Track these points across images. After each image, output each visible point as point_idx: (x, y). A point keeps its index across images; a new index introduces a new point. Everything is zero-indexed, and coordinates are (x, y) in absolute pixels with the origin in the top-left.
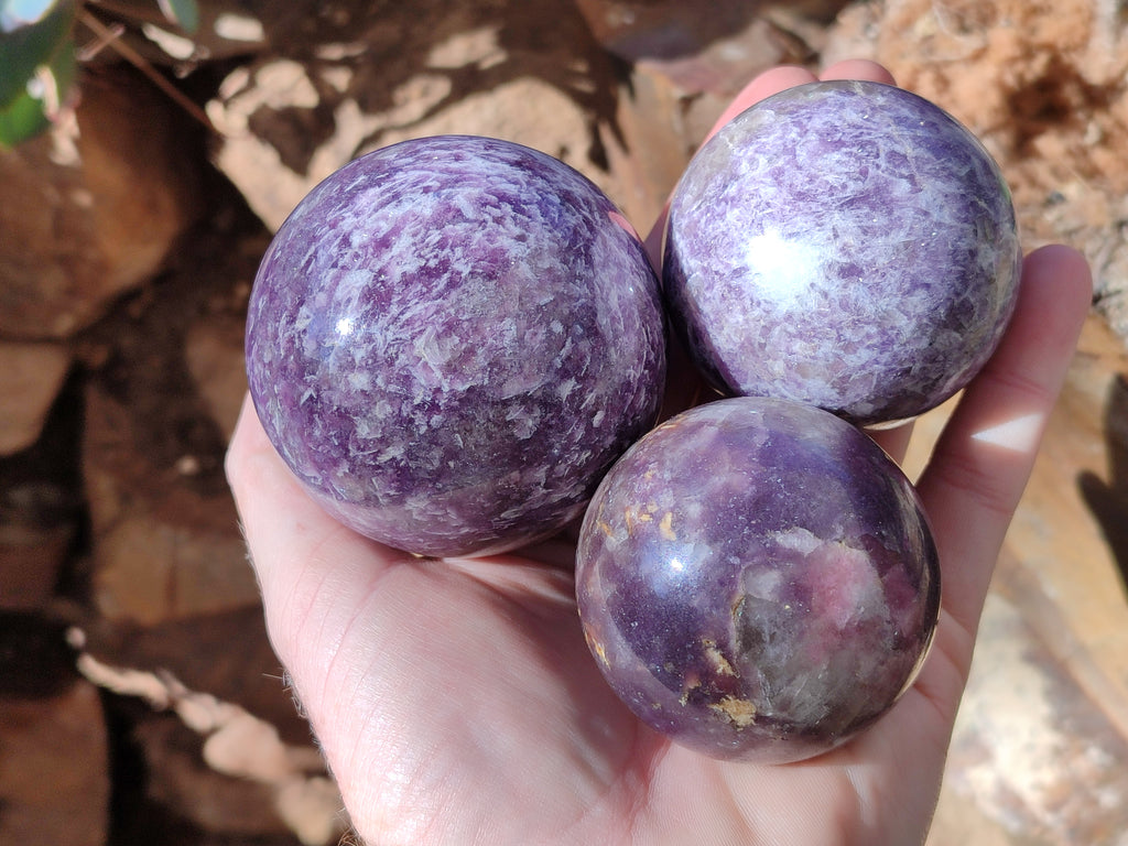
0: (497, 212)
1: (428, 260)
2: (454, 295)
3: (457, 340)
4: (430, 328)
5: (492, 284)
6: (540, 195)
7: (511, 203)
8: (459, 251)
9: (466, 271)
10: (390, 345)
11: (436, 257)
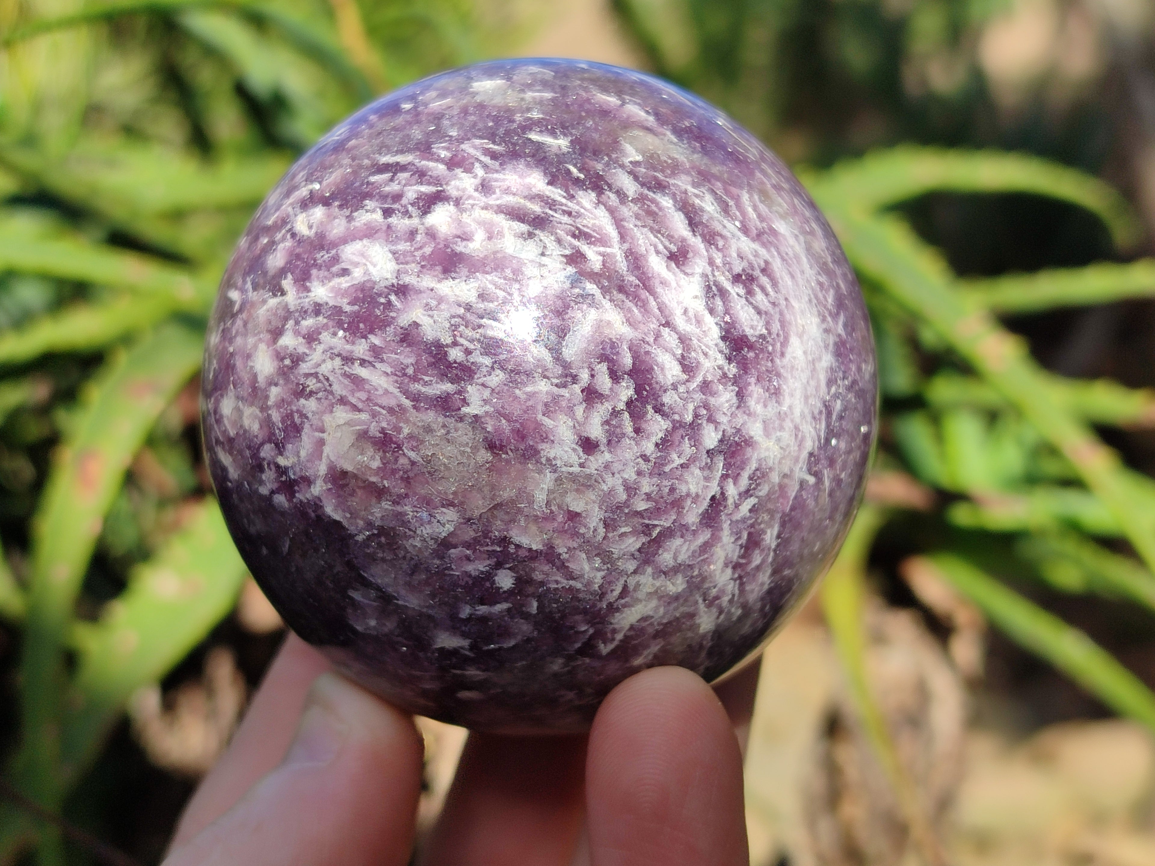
0: (604, 382)
1: (455, 344)
2: (430, 417)
3: (376, 464)
4: (364, 416)
5: (484, 456)
6: (696, 416)
7: (638, 390)
8: (497, 378)
9: (474, 408)
10: (315, 375)
11: (468, 352)
